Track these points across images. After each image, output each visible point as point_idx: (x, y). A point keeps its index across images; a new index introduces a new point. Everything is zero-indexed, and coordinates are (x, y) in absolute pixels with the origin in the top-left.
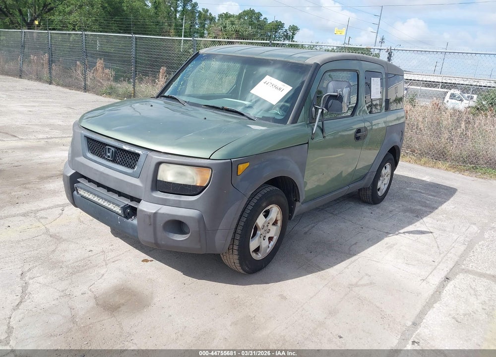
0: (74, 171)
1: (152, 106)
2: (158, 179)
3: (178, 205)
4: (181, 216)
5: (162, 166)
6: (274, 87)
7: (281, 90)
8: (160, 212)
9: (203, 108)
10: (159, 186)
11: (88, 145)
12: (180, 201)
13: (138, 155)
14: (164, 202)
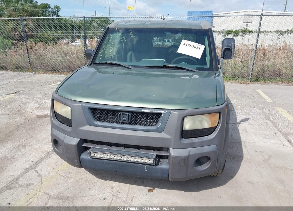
0: (79, 139)
1: (114, 73)
2: (184, 129)
3: (202, 144)
4: (206, 153)
5: (186, 120)
6: (192, 46)
7: (199, 48)
8: (191, 153)
9: (146, 68)
10: (185, 134)
11: (93, 114)
12: (203, 142)
13: (161, 114)
14: (191, 146)
